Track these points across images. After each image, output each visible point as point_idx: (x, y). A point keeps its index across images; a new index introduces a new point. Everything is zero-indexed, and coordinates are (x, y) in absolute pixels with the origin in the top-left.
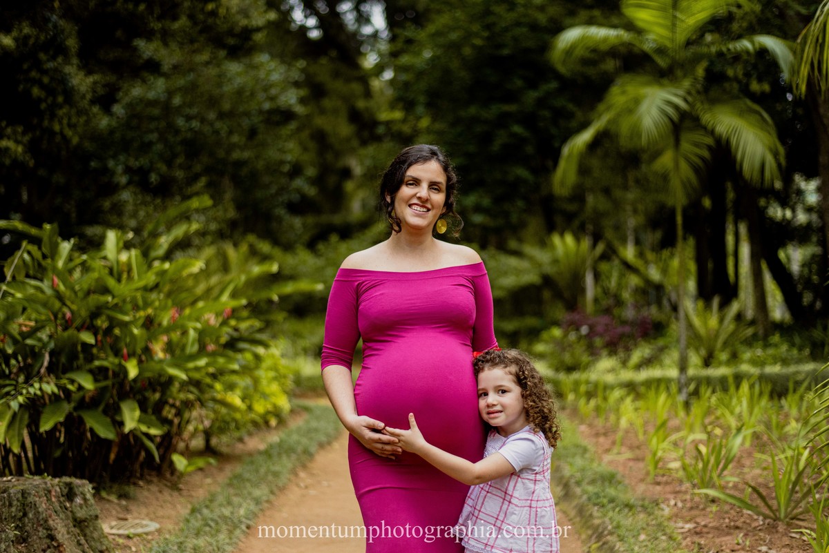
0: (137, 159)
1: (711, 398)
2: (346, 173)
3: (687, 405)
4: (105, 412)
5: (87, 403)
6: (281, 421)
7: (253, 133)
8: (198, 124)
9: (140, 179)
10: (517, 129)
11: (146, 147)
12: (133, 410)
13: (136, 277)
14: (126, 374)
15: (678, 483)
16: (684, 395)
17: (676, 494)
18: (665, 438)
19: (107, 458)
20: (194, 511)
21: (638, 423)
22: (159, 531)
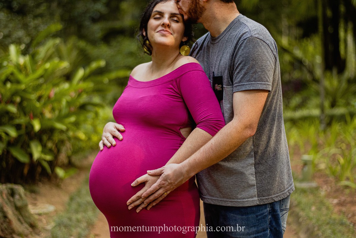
4: (22, 147)
5: (12, 143)
13: (31, 71)
14: (32, 127)
15: (326, 176)
16: (323, 126)
17: (326, 182)
18: (317, 152)
19: (23, 171)
20: (72, 199)
21: (301, 143)
22: (56, 211)
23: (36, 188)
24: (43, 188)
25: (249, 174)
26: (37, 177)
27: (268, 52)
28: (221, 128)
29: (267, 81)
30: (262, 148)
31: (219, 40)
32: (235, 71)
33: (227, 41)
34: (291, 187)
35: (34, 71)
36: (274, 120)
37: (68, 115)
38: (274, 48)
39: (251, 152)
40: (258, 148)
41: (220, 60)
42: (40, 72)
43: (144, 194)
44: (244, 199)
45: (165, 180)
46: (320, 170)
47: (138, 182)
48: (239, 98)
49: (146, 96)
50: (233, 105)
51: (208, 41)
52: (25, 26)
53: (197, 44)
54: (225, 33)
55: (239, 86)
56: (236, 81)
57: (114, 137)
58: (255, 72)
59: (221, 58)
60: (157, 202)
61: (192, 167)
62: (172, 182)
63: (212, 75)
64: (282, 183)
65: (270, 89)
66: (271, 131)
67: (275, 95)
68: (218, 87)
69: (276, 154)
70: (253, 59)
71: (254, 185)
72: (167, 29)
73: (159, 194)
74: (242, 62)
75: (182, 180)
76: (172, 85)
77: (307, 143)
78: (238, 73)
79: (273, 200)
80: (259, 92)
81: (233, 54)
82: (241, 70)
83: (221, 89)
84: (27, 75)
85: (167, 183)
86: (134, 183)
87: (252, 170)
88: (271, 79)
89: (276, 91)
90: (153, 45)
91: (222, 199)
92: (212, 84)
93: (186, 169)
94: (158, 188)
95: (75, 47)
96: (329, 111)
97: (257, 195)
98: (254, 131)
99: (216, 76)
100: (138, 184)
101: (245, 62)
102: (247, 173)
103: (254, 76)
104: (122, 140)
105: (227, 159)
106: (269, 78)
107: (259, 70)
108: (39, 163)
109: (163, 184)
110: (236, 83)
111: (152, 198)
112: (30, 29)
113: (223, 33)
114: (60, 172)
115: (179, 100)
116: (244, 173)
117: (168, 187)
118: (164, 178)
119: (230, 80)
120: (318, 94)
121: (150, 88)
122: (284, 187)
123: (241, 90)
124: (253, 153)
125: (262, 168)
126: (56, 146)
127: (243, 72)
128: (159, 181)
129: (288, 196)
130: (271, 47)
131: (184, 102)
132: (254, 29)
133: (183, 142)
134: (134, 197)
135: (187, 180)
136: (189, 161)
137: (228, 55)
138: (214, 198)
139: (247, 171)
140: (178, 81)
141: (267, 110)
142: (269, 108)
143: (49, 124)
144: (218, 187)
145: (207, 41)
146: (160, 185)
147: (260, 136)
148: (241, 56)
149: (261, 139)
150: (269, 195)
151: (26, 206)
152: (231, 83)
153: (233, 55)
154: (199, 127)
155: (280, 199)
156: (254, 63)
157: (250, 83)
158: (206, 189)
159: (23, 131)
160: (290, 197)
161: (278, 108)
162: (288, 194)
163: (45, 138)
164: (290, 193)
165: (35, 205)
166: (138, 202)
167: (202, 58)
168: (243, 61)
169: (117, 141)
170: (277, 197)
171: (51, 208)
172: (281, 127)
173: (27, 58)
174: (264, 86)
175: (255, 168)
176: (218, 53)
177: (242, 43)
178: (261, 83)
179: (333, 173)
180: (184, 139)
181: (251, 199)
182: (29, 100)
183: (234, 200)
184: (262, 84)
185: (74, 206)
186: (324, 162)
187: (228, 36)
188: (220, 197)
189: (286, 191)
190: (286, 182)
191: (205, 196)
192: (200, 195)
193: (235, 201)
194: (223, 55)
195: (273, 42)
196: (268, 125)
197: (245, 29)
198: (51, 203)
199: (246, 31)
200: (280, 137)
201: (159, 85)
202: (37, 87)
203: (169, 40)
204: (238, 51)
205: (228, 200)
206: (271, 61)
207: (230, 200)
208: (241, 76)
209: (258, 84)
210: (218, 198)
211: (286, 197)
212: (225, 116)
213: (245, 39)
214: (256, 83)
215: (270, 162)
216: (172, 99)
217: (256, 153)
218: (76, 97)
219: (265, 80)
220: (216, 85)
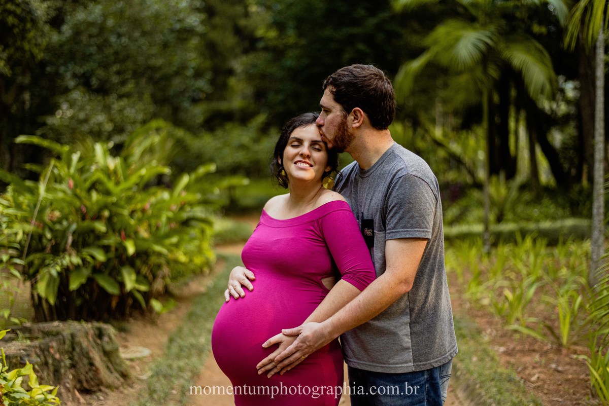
0: (81, 67)
1: (504, 250)
2: (231, 72)
3: (489, 254)
4: (110, 274)
5: (97, 269)
6: (211, 269)
7: (165, 46)
8: (127, 40)
9: (85, 81)
10: (361, 46)
11: (87, 58)
12: (130, 274)
13: (122, 178)
14: (125, 249)
15: (491, 315)
16: (487, 247)
17: (490, 323)
18: (480, 284)
19: (110, 304)
20: (171, 340)
21: (459, 271)
22: (152, 356)
23: (126, 325)
24: (135, 325)
25: (403, 335)
26: (128, 310)
27: (427, 193)
28: (372, 281)
29: (426, 228)
30: (418, 305)
31: (369, 173)
32: (388, 214)
33: (379, 176)
34: (454, 349)
35: (126, 178)
36: (434, 271)
37: (168, 235)
38: (435, 187)
39: (405, 309)
40: (414, 304)
41: (371, 200)
42: (134, 179)
43: (278, 358)
44: (397, 364)
45: (303, 341)
46: (483, 307)
47: (270, 343)
48: (392, 246)
49: (282, 239)
50: (386, 255)
51: (357, 173)
52: (107, 109)
53: (341, 175)
54: (377, 166)
55: (393, 232)
56: (390, 226)
57: (243, 286)
58: (412, 217)
59: (372, 197)
60: (293, 366)
61: (336, 328)
62: (311, 344)
63: (360, 215)
64: (443, 345)
65: (430, 237)
66: (429, 283)
67: (435, 241)
68: (368, 232)
69: (435, 311)
70: (410, 202)
71: (409, 348)
72: (307, 160)
73: (296, 358)
74: (396, 204)
75: (323, 343)
76: (313, 226)
77: (467, 269)
78: (392, 217)
79: (432, 365)
80: (416, 241)
81: (386, 194)
82: (395, 214)
83: (372, 235)
84: (117, 183)
85: (305, 346)
86: (266, 343)
87: (407, 330)
88: (431, 224)
89: (436, 236)
90: (289, 177)
91: (371, 364)
92: (360, 226)
93: (329, 330)
94: (295, 351)
95: (170, 135)
96: (494, 227)
97: (412, 360)
98: (409, 286)
99: (365, 218)
100: (271, 345)
101: (400, 205)
102: (400, 333)
103: (411, 222)
104: (252, 291)
105: (376, 318)
106: (428, 224)
107: (417, 215)
108: (131, 294)
109: (301, 347)
110: (389, 229)
111: (286, 362)
112: (113, 112)
113: (374, 166)
114: (156, 305)
115: (321, 245)
116: (397, 334)
117: (306, 350)
118: (302, 340)
119: (382, 224)
120: (480, 204)
121: (287, 228)
122: (445, 350)
123: (395, 237)
124: (408, 310)
125: (418, 328)
126: (151, 271)
127: (398, 216)
128: (296, 342)
129: (450, 361)
130: (431, 186)
131: (327, 247)
132: (412, 164)
133: (326, 295)
134: (265, 360)
135: (329, 342)
136: (332, 320)
137: (380, 195)
138: (362, 362)
139: (400, 331)
140: (320, 222)
141: (425, 259)
142: (428, 256)
143: (144, 246)
144: (366, 350)
145: (354, 173)
146: (297, 347)
147: (417, 290)
148: (395, 197)
149: (418, 293)
150: (427, 360)
151: (117, 350)
152: (383, 228)
153: (386, 196)
154: (345, 279)
155: (440, 364)
156: (411, 206)
157: (406, 230)
158: (353, 351)
159: (112, 254)
160: (452, 361)
161: (439, 256)
162: (450, 358)
163: (138, 262)
164: (452, 357)
165: (126, 347)
166: (269, 367)
167: (349, 192)
168: (398, 203)
169: (246, 291)
170: (436, 362)
171: (146, 352)
172: (442, 279)
173: (118, 161)
174: (423, 234)
175: (410, 328)
176: (368, 189)
177: (397, 182)
178: (418, 229)
179: (500, 311)
180: (327, 291)
181: (405, 365)
182: (121, 215)
183: (384, 365)
184: (419, 231)
185: (175, 349)
186: (489, 297)
187: (380, 170)
188: (369, 361)
189: (447, 354)
190: (447, 344)
191: (351, 358)
192: (345, 357)
193: (386, 367)
194: (374, 193)
195: (433, 180)
196: (426, 277)
197: (400, 164)
198: (146, 346)
199: (402, 167)
200: (441, 291)
201: (298, 225)
202: (129, 199)
203: (309, 174)
204: (392, 192)
205: (378, 365)
206: (431, 203)
207: (380, 365)
208: (396, 221)
209: (415, 231)
210: (366, 361)
211: (447, 361)
212: (376, 266)
213: (400, 177)
214: (413, 230)
215: (428, 321)
216: (312, 243)
217: (412, 310)
218: (177, 210)
219: (424, 226)
220: (366, 230)
